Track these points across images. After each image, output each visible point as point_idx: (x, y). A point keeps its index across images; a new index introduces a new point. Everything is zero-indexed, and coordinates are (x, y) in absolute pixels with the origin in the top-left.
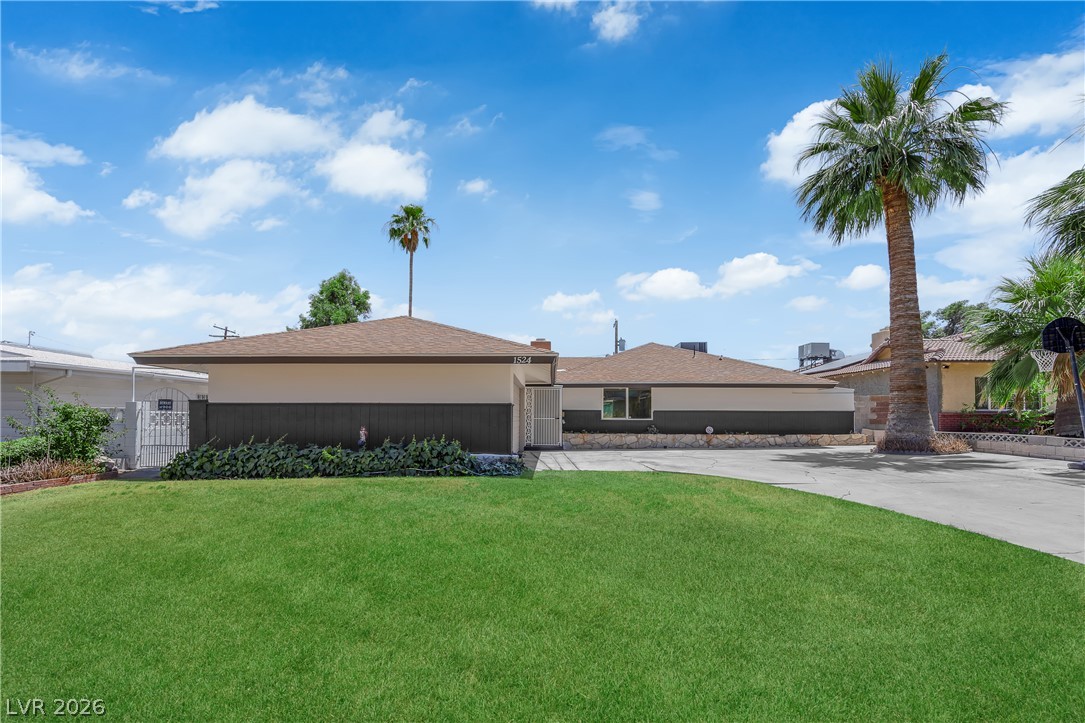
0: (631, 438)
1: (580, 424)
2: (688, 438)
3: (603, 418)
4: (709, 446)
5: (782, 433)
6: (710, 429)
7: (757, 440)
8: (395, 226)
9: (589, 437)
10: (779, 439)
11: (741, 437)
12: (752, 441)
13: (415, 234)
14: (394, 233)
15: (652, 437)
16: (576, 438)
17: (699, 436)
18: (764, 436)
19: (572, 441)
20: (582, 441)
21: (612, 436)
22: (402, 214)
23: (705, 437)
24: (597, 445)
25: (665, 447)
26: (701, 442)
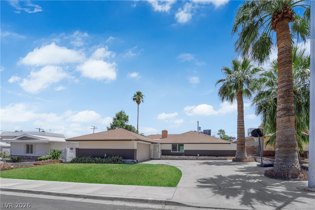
0: (177, 157)
1: (165, 153)
2: (192, 157)
3: (171, 152)
4: (197, 159)
5: (217, 156)
6: (198, 155)
7: (210, 158)
8: (134, 98)
9: (167, 156)
10: (216, 158)
11: (206, 157)
12: (208, 158)
13: (139, 99)
14: (134, 99)
15: (182, 157)
16: (164, 157)
17: (194, 157)
18: (212, 157)
19: (163, 157)
20: (165, 158)
21: (172, 156)
22: (136, 94)
23: (196, 157)
24: (169, 159)
25: (185, 160)
26: (195, 158)
